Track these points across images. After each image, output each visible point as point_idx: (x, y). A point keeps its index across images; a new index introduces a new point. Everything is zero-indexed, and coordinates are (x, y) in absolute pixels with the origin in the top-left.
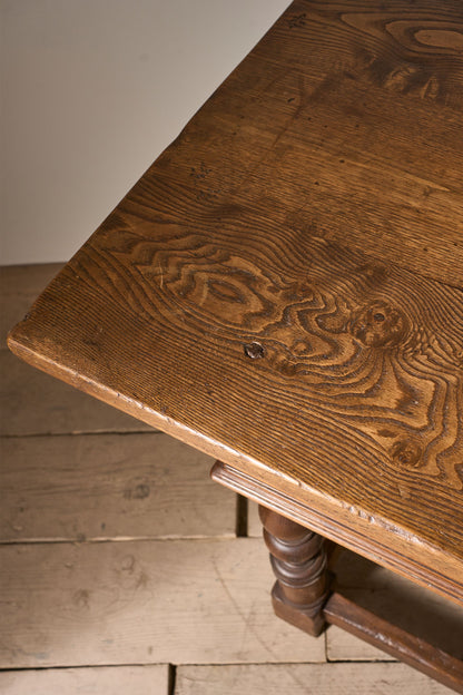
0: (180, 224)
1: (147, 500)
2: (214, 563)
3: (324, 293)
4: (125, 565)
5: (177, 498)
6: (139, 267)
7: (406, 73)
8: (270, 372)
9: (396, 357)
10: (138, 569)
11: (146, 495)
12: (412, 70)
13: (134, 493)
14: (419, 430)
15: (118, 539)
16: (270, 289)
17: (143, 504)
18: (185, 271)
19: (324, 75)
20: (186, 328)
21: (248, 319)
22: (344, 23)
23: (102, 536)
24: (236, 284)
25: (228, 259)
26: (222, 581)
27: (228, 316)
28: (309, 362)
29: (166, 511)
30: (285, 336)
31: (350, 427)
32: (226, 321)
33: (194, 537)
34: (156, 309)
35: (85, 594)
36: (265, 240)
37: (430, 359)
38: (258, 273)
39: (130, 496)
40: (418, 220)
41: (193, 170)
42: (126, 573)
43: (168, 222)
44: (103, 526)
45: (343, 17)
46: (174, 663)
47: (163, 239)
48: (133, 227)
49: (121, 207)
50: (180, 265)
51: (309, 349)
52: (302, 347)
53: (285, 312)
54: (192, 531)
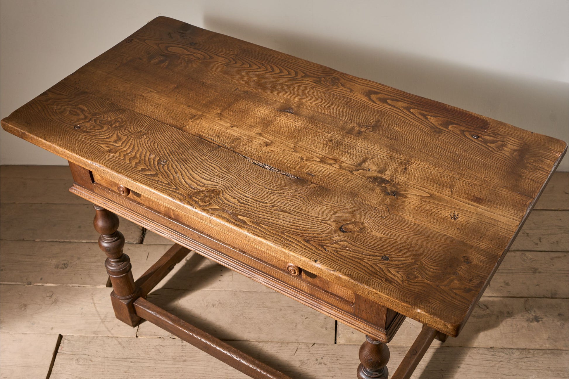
0: (66, 95)
1: (66, 270)
2: (92, 296)
3: (104, 115)
4: (48, 295)
5: (81, 270)
6: (49, 106)
7: (159, 59)
8: (80, 132)
9: (119, 131)
10: (54, 297)
11: (66, 268)
12: (162, 58)
13: (60, 266)
14: (117, 146)
15: (47, 285)
16: (88, 113)
17: (63, 271)
18: (63, 107)
19: (131, 58)
20: (59, 121)
21: (78, 120)
22: (146, 43)
23: (39, 283)
24: (78, 111)
25: (78, 105)
26: (94, 304)
27: (72, 119)
28: (92, 131)
29: (74, 275)
30: (88, 125)
31: (98, 145)
32: (71, 120)
33: (85, 286)
34: (50, 116)
35: (25, 305)
36: (92, 101)
37: (129, 131)
38: (86, 109)
39: (58, 267)
40: (142, 99)
41: (76, 82)
42: (48, 298)
43: (62, 95)
44: (41, 279)
45: (146, 41)
46: (62, 334)
47: (59, 99)
48: (50, 95)
49: (48, 90)
50: (62, 106)
51: (94, 127)
52: (92, 127)
53: (90, 119)
54: (84, 283)
